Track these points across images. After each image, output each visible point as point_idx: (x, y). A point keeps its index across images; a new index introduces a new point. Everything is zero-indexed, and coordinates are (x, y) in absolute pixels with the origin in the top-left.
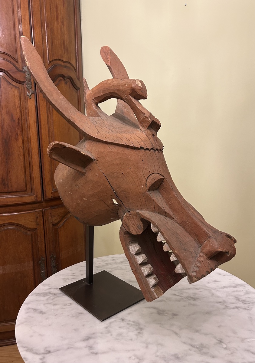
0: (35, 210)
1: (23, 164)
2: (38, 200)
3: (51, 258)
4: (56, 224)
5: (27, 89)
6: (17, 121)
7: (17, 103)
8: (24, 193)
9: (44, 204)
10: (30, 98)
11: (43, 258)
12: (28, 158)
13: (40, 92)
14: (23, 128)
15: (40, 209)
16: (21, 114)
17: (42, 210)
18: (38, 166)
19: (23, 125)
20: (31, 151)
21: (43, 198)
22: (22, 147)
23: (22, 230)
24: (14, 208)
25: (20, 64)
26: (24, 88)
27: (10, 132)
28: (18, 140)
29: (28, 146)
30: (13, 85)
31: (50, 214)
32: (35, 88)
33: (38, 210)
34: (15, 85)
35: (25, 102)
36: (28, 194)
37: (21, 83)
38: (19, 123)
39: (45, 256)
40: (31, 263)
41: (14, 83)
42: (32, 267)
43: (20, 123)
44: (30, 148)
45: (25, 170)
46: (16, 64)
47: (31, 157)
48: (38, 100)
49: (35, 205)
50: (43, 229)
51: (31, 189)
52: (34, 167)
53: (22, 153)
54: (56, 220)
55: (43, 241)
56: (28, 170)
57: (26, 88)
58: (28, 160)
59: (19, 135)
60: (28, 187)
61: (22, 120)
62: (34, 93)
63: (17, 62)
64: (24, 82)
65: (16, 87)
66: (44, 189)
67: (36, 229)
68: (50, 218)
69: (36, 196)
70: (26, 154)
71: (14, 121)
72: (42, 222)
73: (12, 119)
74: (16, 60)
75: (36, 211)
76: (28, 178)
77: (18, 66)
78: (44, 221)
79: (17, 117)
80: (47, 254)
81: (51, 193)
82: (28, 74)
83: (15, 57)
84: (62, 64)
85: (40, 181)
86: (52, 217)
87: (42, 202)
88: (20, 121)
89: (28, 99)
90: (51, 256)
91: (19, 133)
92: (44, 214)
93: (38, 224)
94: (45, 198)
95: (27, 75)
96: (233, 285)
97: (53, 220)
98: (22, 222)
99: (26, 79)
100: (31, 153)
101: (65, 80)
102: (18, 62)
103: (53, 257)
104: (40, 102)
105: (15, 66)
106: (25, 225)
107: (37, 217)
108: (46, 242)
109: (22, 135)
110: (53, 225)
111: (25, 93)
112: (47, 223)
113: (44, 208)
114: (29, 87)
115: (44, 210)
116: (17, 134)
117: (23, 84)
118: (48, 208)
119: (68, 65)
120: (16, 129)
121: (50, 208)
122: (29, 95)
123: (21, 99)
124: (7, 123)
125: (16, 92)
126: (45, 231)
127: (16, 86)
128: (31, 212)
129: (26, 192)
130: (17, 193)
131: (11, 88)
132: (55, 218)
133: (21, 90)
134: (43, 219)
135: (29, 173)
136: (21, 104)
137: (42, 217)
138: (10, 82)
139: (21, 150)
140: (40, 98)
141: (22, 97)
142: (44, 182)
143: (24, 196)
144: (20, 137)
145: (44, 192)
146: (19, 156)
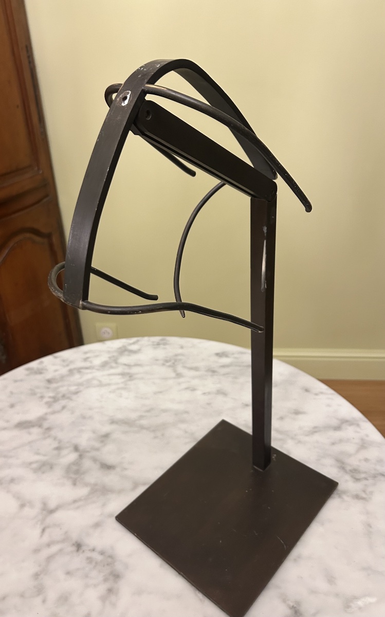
96: (335, 422)
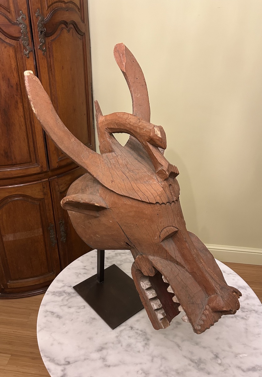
0: (41, 180)
1: (25, 134)
2: (44, 170)
3: (60, 224)
4: (63, 191)
5: (24, 46)
6: (15, 87)
7: (14, 66)
8: (29, 164)
9: (50, 173)
10: (28, 58)
11: (52, 225)
12: (30, 126)
13: (39, 49)
14: (23, 94)
15: (46, 178)
16: (19, 78)
17: (49, 180)
18: (42, 135)
19: (22, 91)
20: (33, 120)
21: (49, 167)
22: (23, 116)
23: (30, 200)
24: (19, 179)
25: (13, 14)
26: (20, 45)
27: (9, 100)
28: (18, 109)
29: (30, 114)
30: (7, 43)
31: (57, 182)
32: (32, 43)
33: (44, 180)
34: (8, 42)
35: (23, 63)
36: (33, 166)
37: (16, 39)
38: (17, 89)
39: (54, 223)
40: (41, 229)
41: (8, 40)
42: (41, 233)
43: (19, 89)
44: (32, 116)
45: (28, 140)
46: (8, 14)
47: (33, 126)
48: (37, 60)
49: (40, 175)
50: (51, 198)
51: (35, 160)
52: (37, 136)
53: (23, 123)
54: (63, 188)
55: (51, 209)
56: (31, 140)
57: (22, 46)
58: (31, 130)
59: (18, 102)
60: (32, 158)
61: (20, 84)
62: (31, 51)
63: (9, 12)
64: (19, 38)
65: (10, 45)
66: (49, 160)
67: (44, 198)
68: (57, 187)
69: (42, 167)
70: (28, 123)
71: (12, 87)
72: (49, 192)
73: (9, 85)
74: (8, 9)
75: (42, 182)
76: (32, 149)
77: (10, 17)
78: (51, 190)
79: (15, 82)
80: (56, 220)
81: (57, 163)
82: (24, 27)
83: (6, 5)
84: (63, 5)
85: (44, 151)
86: (59, 186)
87: (48, 172)
88: (19, 87)
89: (26, 58)
90: (60, 222)
91: (19, 101)
92: (50, 183)
93: (45, 194)
94: (51, 169)
95: (22, 28)
97: (60, 189)
98: (29, 193)
99: (22, 34)
100: (33, 122)
101: (67, 27)
102: (11, 12)
103: (62, 223)
104: (40, 62)
105: (7, 19)
106: (32, 196)
107: (44, 188)
108: (54, 210)
109: (22, 102)
110: (60, 193)
111: (21, 52)
112: (54, 192)
113: (50, 178)
114: (26, 43)
115: (50, 179)
116: (17, 102)
117: (19, 40)
118: (54, 177)
119: (71, 5)
120: (15, 95)
121: (56, 177)
122: (27, 54)
123: (18, 60)
124: (4, 90)
125: (12, 52)
126: (53, 200)
127: (10, 43)
128: (38, 183)
129: (31, 163)
130: (22, 165)
131: (5, 47)
132: (62, 186)
133: (17, 47)
134: (49, 189)
135: (32, 143)
136: (18, 66)
137: (48, 187)
138: (3, 39)
139: (22, 119)
140: (39, 57)
141: (19, 56)
142: (48, 152)
143: (29, 167)
144: (20, 105)
145: (50, 162)
146: (20, 126)
